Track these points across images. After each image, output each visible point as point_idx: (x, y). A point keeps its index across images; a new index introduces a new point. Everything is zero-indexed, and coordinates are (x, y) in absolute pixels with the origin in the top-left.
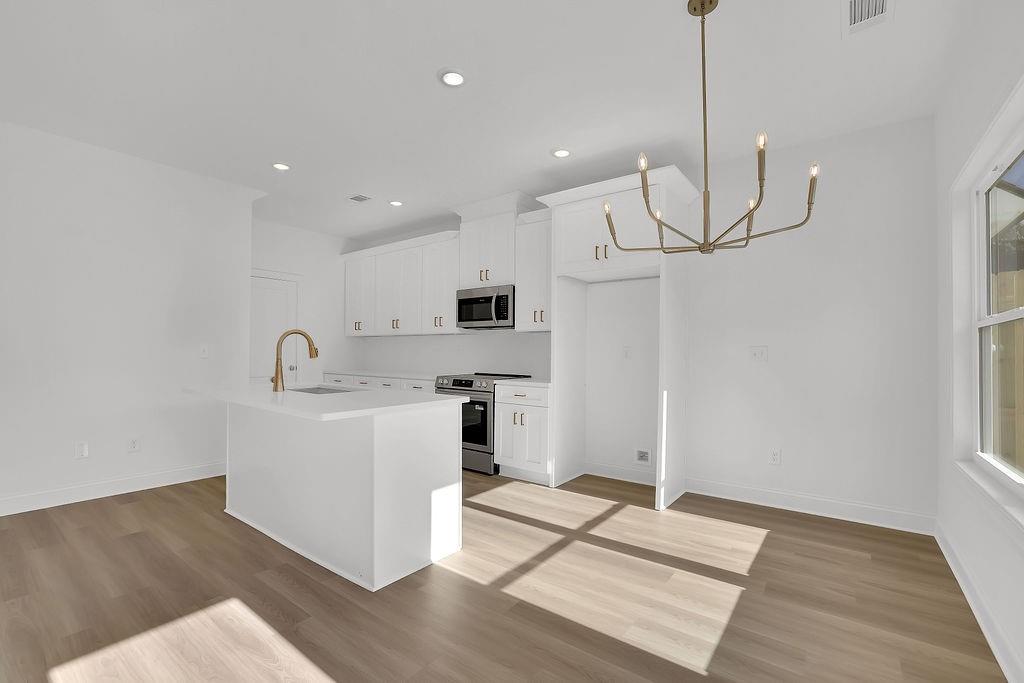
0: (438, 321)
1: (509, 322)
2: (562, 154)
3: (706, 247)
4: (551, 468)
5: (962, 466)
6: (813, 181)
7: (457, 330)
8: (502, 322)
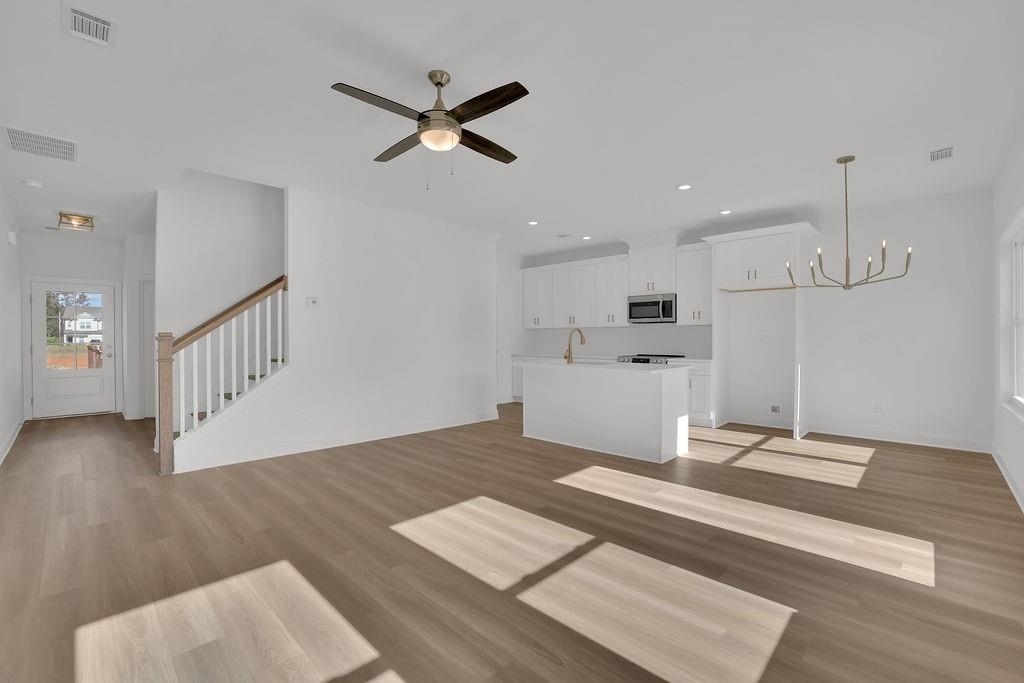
0: (611, 318)
1: (673, 319)
2: (726, 212)
3: (847, 286)
4: (712, 416)
5: (1005, 405)
6: (909, 255)
7: (628, 324)
8: (666, 319)
